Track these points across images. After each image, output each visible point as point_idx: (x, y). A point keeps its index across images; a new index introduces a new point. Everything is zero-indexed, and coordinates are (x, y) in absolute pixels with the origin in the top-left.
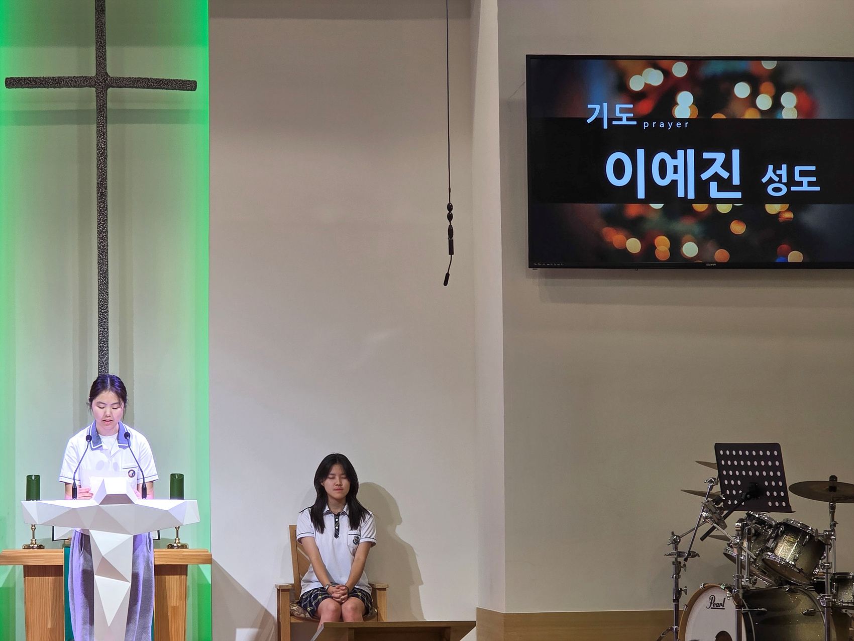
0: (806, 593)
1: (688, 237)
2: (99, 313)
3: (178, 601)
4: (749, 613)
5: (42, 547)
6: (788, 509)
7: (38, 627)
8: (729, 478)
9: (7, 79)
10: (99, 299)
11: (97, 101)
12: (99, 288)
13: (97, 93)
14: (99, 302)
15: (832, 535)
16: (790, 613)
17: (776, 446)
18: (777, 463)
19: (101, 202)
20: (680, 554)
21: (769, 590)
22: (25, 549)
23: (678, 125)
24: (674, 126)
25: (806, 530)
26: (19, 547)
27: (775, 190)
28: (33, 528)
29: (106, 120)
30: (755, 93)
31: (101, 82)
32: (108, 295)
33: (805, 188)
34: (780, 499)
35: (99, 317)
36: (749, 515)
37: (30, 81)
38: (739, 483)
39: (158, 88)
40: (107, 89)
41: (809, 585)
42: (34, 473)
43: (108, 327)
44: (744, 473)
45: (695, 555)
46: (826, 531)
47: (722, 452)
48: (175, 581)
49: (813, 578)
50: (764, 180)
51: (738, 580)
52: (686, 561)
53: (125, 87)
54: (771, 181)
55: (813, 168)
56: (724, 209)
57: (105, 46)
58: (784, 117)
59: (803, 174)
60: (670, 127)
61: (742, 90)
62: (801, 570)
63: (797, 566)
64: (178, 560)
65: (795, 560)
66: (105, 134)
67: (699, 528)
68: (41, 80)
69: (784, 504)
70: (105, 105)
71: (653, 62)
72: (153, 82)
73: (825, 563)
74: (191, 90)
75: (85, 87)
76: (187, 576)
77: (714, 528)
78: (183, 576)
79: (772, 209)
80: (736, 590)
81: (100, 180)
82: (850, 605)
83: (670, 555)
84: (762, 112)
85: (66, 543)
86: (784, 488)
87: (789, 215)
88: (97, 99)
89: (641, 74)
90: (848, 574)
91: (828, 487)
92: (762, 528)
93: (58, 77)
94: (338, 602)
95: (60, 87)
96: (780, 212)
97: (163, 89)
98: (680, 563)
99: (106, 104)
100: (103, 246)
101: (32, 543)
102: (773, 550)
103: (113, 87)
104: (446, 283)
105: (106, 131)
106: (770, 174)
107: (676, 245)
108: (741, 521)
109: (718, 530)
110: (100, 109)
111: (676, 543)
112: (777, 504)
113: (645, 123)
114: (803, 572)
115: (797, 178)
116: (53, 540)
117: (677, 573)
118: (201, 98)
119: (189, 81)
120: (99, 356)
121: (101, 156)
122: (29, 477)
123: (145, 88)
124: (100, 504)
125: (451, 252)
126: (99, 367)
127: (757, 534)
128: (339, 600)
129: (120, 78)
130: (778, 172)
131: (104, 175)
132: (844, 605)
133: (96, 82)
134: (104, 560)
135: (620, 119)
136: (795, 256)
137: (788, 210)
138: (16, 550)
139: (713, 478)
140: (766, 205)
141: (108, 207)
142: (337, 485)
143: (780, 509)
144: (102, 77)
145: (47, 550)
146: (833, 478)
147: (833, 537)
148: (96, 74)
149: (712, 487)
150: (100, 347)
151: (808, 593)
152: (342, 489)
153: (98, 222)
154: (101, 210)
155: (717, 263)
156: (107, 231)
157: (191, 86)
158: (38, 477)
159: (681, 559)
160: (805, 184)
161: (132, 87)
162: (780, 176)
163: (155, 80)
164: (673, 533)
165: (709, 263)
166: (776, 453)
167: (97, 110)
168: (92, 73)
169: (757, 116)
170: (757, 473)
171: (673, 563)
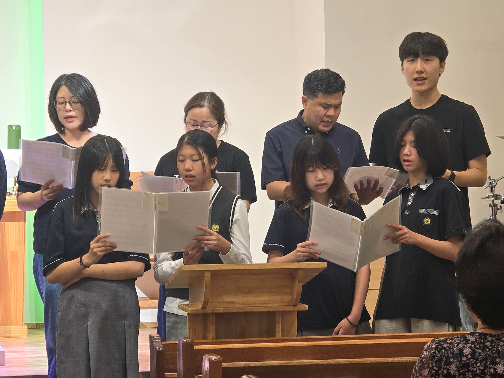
3: (17, 246)
20: (496, 197)
48: (14, 228)
52: (502, 203)
76: (25, 222)
78: (21, 222)
83: (487, 197)
98: (496, 205)
111: (492, 186)
117: (494, 214)
171: (490, 205)
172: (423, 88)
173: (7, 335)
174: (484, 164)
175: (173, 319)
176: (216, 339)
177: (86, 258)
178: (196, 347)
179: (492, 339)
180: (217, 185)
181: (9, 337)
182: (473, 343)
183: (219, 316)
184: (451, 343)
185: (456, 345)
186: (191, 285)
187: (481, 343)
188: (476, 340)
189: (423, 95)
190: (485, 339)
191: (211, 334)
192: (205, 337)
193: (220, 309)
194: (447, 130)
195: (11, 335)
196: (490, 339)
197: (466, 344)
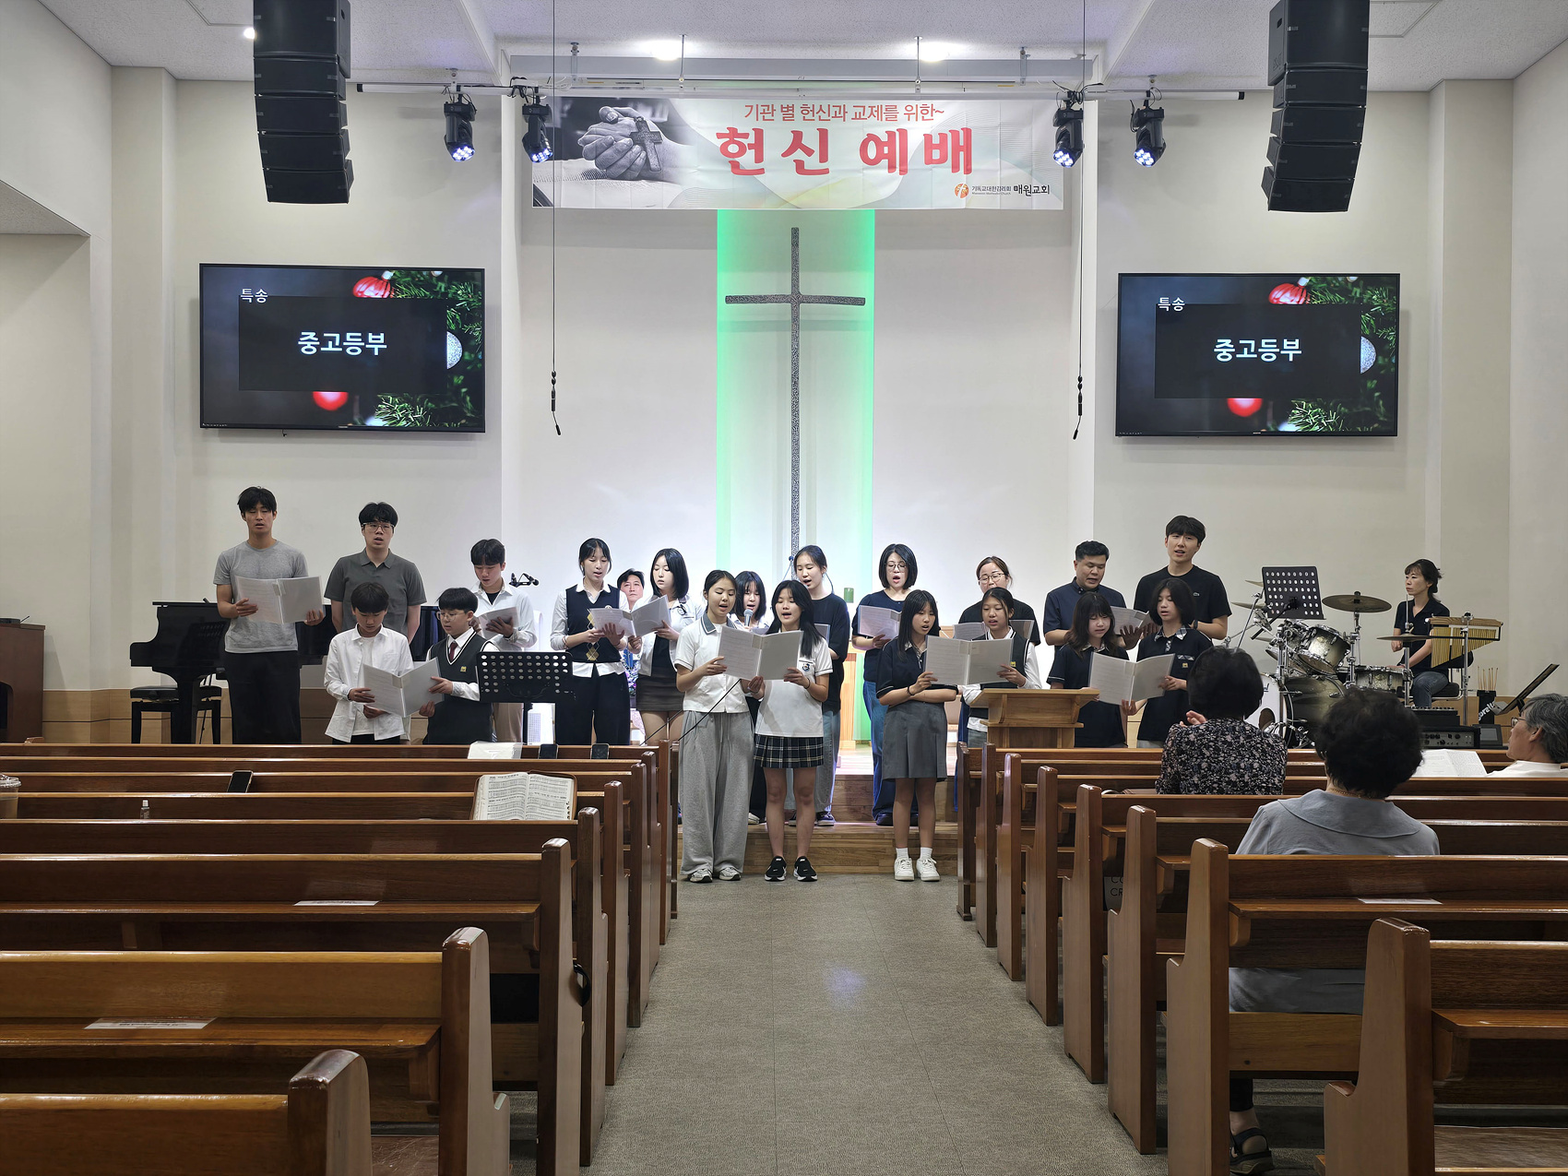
0: (1331, 680)
4: (1289, 695)
6: (1321, 617)
8: (1273, 593)
9: (726, 296)
11: (792, 314)
12: (792, 452)
13: (792, 307)
14: (792, 463)
15: (1357, 637)
16: (1320, 695)
17: (1314, 569)
18: (1314, 582)
19: (795, 388)
21: (1303, 678)
25: (1334, 633)
29: (799, 328)
31: (795, 299)
32: (799, 458)
34: (1314, 609)
35: (792, 473)
36: (1287, 622)
37: (743, 298)
38: (1281, 597)
40: (800, 305)
41: (1334, 675)
43: (799, 481)
44: (1285, 590)
46: (1352, 633)
47: (1267, 574)
49: (1338, 669)
53: (814, 303)
57: (798, 272)
62: (1329, 664)
63: (1326, 660)
65: (1325, 656)
66: (797, 338)
68: (751, 298)
69: (1318, 613)
70: (798, 316)
72: (833, 299)
73: (1351, 659)
74: (861, 305)
75: (783, 302)
77: (1262, 630)
80: (1279, 678)
81: (794, 372)
86: (1318, 600)
90: (1365, 666)
91: (1353, 600)
92: (1299, 631)
93: (764, 295)
95: (765, 303)
97: (839, 304)
100: (796, 422)
102: (1307, 648)
103: (805, 303)
104: (1075, 438)
105: (799, 336)
108: (1281, 625)
109: (1266, 632)
110: (794, 319)
112: (1312, 613)
118: (868, 311)
119: (860, 298)
120: (792, 502)
121: (795, 355)
123: (827, 304)
127: (1295, 635)
129: (810, 296)
131: (797, 369)
133: (791, 299)
139: (1259, 594)
141: (800, 392)
143: (1315, 617)
144: (796, 295)
146: (1357, 593)
148: (792, 293)
149: (1257, 600)
153: (792, 403)
154: (794, 395)
156: (798, 410)
157: (860, 302)
161: (819, 303)
163: (835, 297)
165: (1255, 432)
166: (1313, 574)
168: (789, 292)
170: (1297, 590)
172: (1181, 559)
174: (1226, 622)
175: (974, 735)
177: (912, 688)
180: (1011, 631)
183: (1012, 730)
186: (990, 705)
189: (1180, 564)
192: (1004, 744)
193: (1014, 724)
194: (1196, 594)
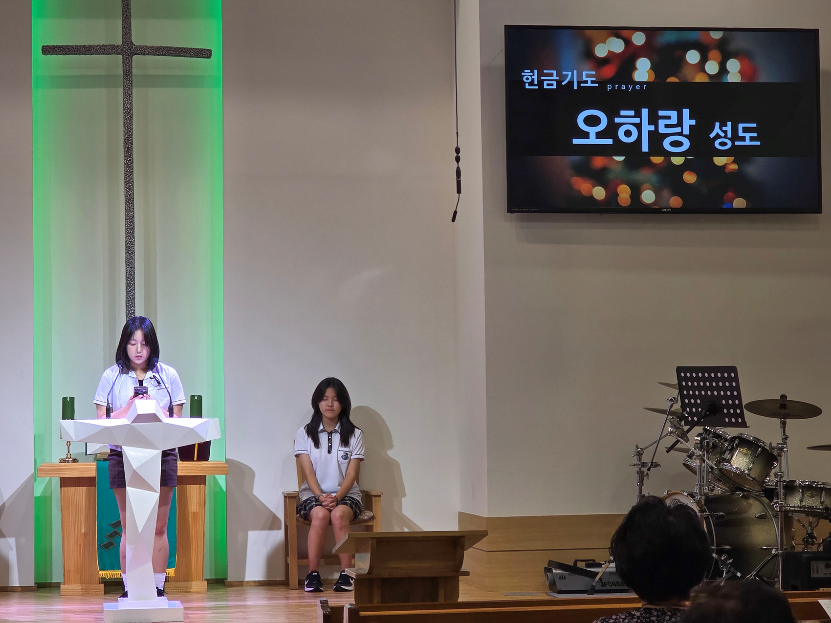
0: (757, 498)
1: (647, 185)
2: (126, 254)
3: (198, 507)
4: (710, 517)
5: (76, 461)
6: (744, 425)
7: (73, 532)
8: (689, 397)
9: (43, 46)
10: (126, 242)
11: (124, 67)
12: (126, 231)
13: (123, 60)
14: (126, 245)
15: (785, 448)
16: (745, 515)
17: (733, 369)
18: (734, 384)
19: (128, 156)
20: (643, 465)
21: (724, 496)
22: (61, 462)
23: (638, 87)
24: (634, 88)
25: (758, 443)
26: (55, 460)
27: (722, 144)
28: (68, 444)
29: (132, 83)
30: (704, 59)
31: (126, 50)
32: (134, 238)
33: (748, 142)
34: (736, 416)
35: (126, 257)
36: (705, 430)
37: (63, 48)
38: (699, 401)
39: (177, 56)
40: (132, 56)
41: (761, 491)
42: (69, 395)
43: (134, 266)
44: (703, 393)
45: (657, 465)
46: (779, 444)
47: (683, 375)
48: (195, 490)
49: (764, 485)
50: (712, 135)
51: (700, 488)
52: (649, 471)
53: (148, 55)
54: (718, 136)
55: (754, 125)
56: (678, 161)
57: (130, 18)
58: (730, 81)
59: (745, 130)
60: (631, 89)
61: (693, 57)
62: (754, 479)
63: (750, 475)
64: (197, 471)
65: (749, 470)
66: (130, 95)
67: (661, 441)
68: (74, 48)
69: (740, 420)
70: (130, 70)
71: (616, 32)
72: (173, 50)
73: (778, 473)
74: (207, 58)
75: (112, 54)
76: (205, 485)
77: (678, 441)
78: (202, 485)
79: (719, 161)
80: (698, 497)
81: (126, 136)
82: (796, 509)
83: (634, 465)
84: (710, 76)
85: (98, 457)
86: (740, 406)
87: (734, 167)
88: (123, 65)
89: (604, 42)
90: (794, 481)
91: (779, 405)
92: (719, 441)
93: (89, 46)
94: (327, 509)
95: (91, 54)
96: (726, 164)
97: (181, 56)
98: (643, 472)
99: (132, 69)
100: (130, 195)
101: (67, 457)
102: (729, 461)
103: (138, 54)
104: (453, 220)
105: (132, 93)
106: (717, 130)
107: (636, 192)
108: (699, 435)
109: (682, 443)
110: (126, 74)
111: (639, 454)
112: (733, 420)
113: (608, 86)
114: (756, 480)
115: (741, 134)
116: (86, 455)
117: (641, 481)
118: (215, 65)
119: (205, 49)
120: (127, 292)
121: (127, 116)
122: (65, 399)
123: (166, 55)
124: (132, 423)
125: (459, 191)
126: (126, 302)
127: (715, 446)
128: (328, 507)
129: (144, 46)
130: (724, 129)
131: (130, 132)
132: (791, 509)
133: (122, 50)
134: (135, 473)
135: (586, 82)
136: (739, 203)
137: (734, 162)
138: (53, 463)
139: (674, 398)
140: (714, 158)
141: (134, 161)
142: (329, 406)
143: (737, 425)
144: (128, 45)
145: (81, 463)
146: (783, 397)
147: (785, 449)
148: (123, 43)
149: (672, 405)
150: (128, 283)
151: (759, 499)
152: (333, 410)
153: (125, 174)
154: (127, 163)
155: (671, 208)
156: (133, 182)
157: (206, 54)
158: (72, 399)
159: (645, 469)
160: (748, 139)
161: (154, 55)
162: (725, 132)
163: (175, 48)
164: (637, 446)
165: (665, 208)
166: (733, 375)
167: (124, 75)
168: (119, 42)
169: (706, 80)
170: (716, 393)
171: (638, 472)
173: (188, 590)
176: (381, 603)
178: (362, 614)
179: (657, 614)
181: (190, 592)
182: (638, 618)
184: (616, 619)
185: (621, 620)
187: (647, 618)
188: (641, 614)
190: (651, 613)
191: (376, 599)
192: (371, 601)
195: (192, 590)
196: (655, 613)
197: (631, 619)
